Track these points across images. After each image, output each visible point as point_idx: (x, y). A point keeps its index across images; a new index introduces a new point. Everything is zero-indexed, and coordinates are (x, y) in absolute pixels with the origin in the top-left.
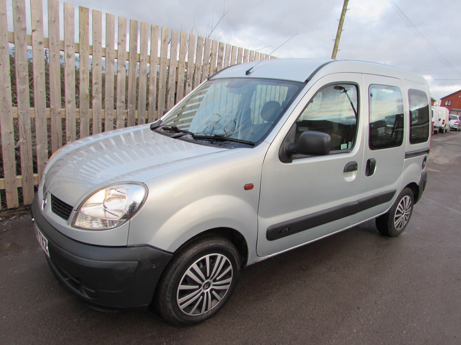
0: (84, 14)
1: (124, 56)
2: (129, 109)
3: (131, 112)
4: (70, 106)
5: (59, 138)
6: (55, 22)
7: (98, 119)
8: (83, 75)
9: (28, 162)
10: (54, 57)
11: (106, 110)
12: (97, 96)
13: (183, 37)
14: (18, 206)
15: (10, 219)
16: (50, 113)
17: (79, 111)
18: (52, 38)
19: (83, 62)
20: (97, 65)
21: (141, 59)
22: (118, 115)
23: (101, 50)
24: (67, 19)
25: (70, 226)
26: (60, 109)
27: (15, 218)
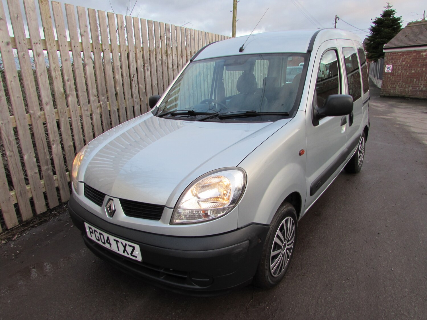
0: (45, 6)
1: (88, 48)
2: (102, 102)
3: (104, 104)
4: (49, 108)
5: (44, 144)
6: (18, 18)
7: (76, 117)
8: (55, 73)
9: (19, 175)
10: (24, 57)
11: (82, 106)
12: (71, 93)
13: (136, 22)
14: (17, 223)
15: (14, 239)
16: (30, 119)
17: (57, 112)
18: (19, 37)
19: (53, 58)
20: (66, 60)
21: (104, 48)
22: (93, 110)
23: (67, 44)
24: (30, 14)
25: (169, 225)
26: (40, 113)
27: (17, 237)
